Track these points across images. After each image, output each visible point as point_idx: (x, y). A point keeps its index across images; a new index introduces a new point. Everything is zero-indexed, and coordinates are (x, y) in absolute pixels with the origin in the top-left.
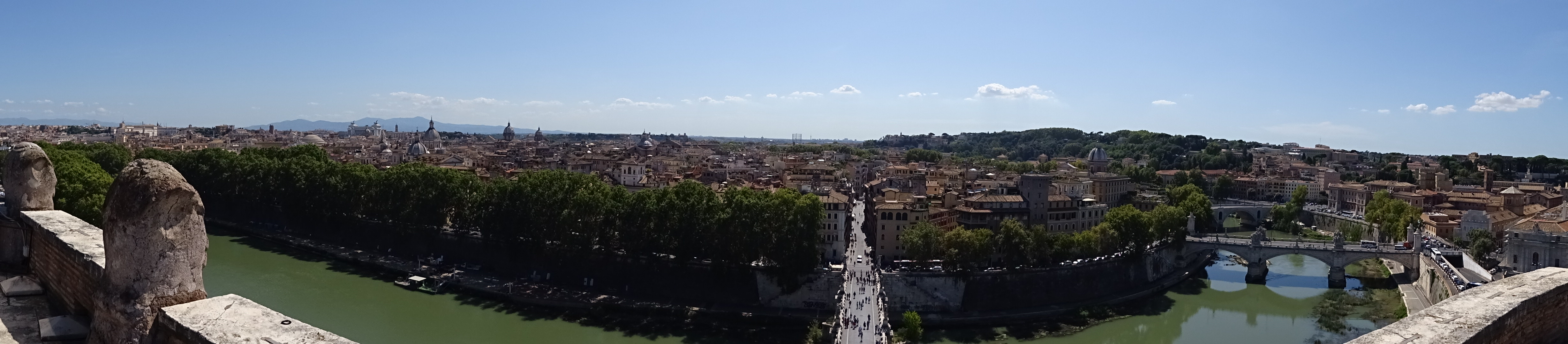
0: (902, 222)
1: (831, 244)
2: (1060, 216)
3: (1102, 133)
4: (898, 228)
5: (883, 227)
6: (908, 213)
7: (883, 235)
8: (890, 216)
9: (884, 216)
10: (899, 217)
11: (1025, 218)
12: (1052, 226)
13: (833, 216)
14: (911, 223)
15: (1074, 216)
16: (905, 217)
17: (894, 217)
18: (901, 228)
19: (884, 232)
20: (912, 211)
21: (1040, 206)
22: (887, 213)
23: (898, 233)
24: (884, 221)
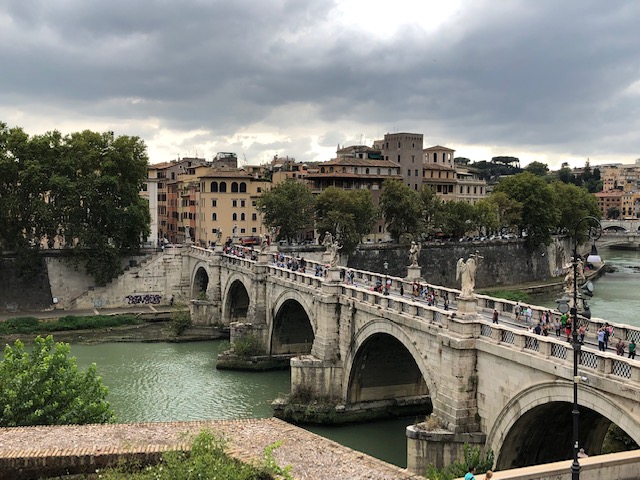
0: (239, 196)
4: (235, 204)
5: (214, 204)
6: (248, 183)
7: (214, 215)
8: (223, 188)
9: (214, 188)
10: (234, 189)
14: (251, 198)
15: (451, 189)
16: (243, 189)
17: (229, 189)
18: (239, 203)
19: (215, 210)
20: (252, 180)
21: (413, 173)
22: (219, 183)
23: (235, 210)
24: (215, 195)
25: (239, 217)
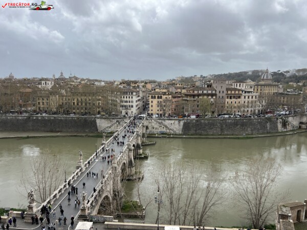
0: (160, 100)
1: (130, 109)
2: (232, 97)
4: (158, 102)
5: (152, 102)
6: (162, 96)
8: (155, 98)
10: (158, 98)
11: (214, 97)
12: (228, 102)
13: (131, 97)
14: (163, 100)
15: (239, 97)
16: (161, 97)
17: (157, 98)
19: (152, 104)
20: (164, 95)
21: (221, 92)
22: (154, 96)
23: (158, 104)
24: (152, 100)
25: (159, 106)
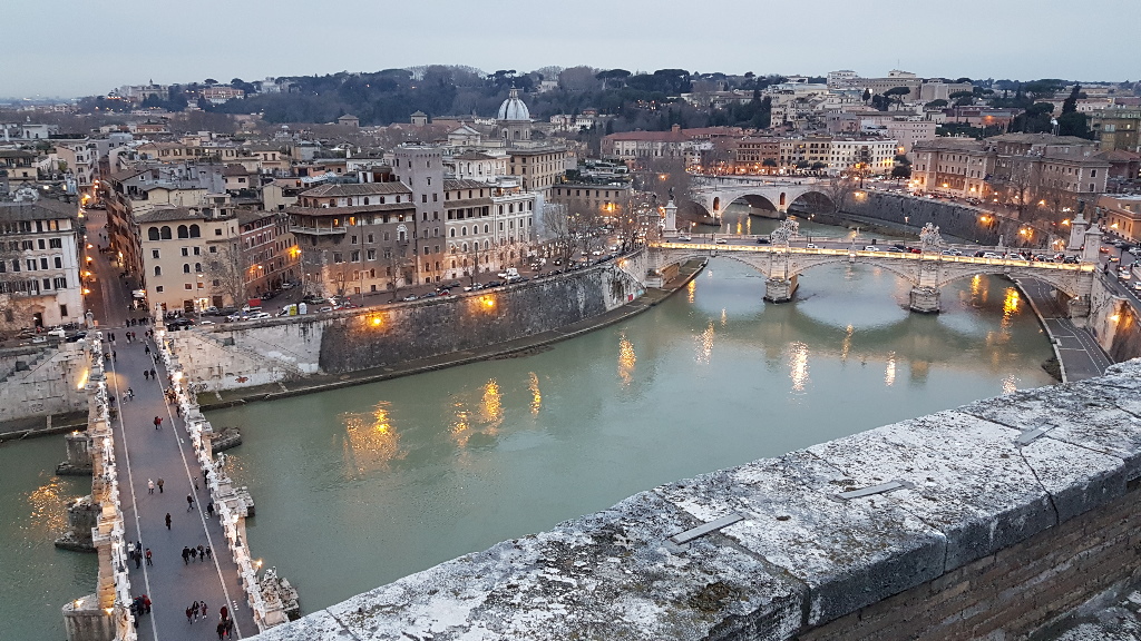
0: (190, 243)
3: (515, 72)
4: (185, 252)
5: (156, 255)
6: (201, 224)
7: (158, 269)
8: (167, 234)
9: (154, 235)
10: (182, 233)
11: (409, 219)
12: (453, 231)
14: (207, 243)
16: (195, 232)
17: (174, 234)
18: (191, 251)
22: (159, 227)
23: (186, 260)
24: (156, 244)
25: (192, 268)
